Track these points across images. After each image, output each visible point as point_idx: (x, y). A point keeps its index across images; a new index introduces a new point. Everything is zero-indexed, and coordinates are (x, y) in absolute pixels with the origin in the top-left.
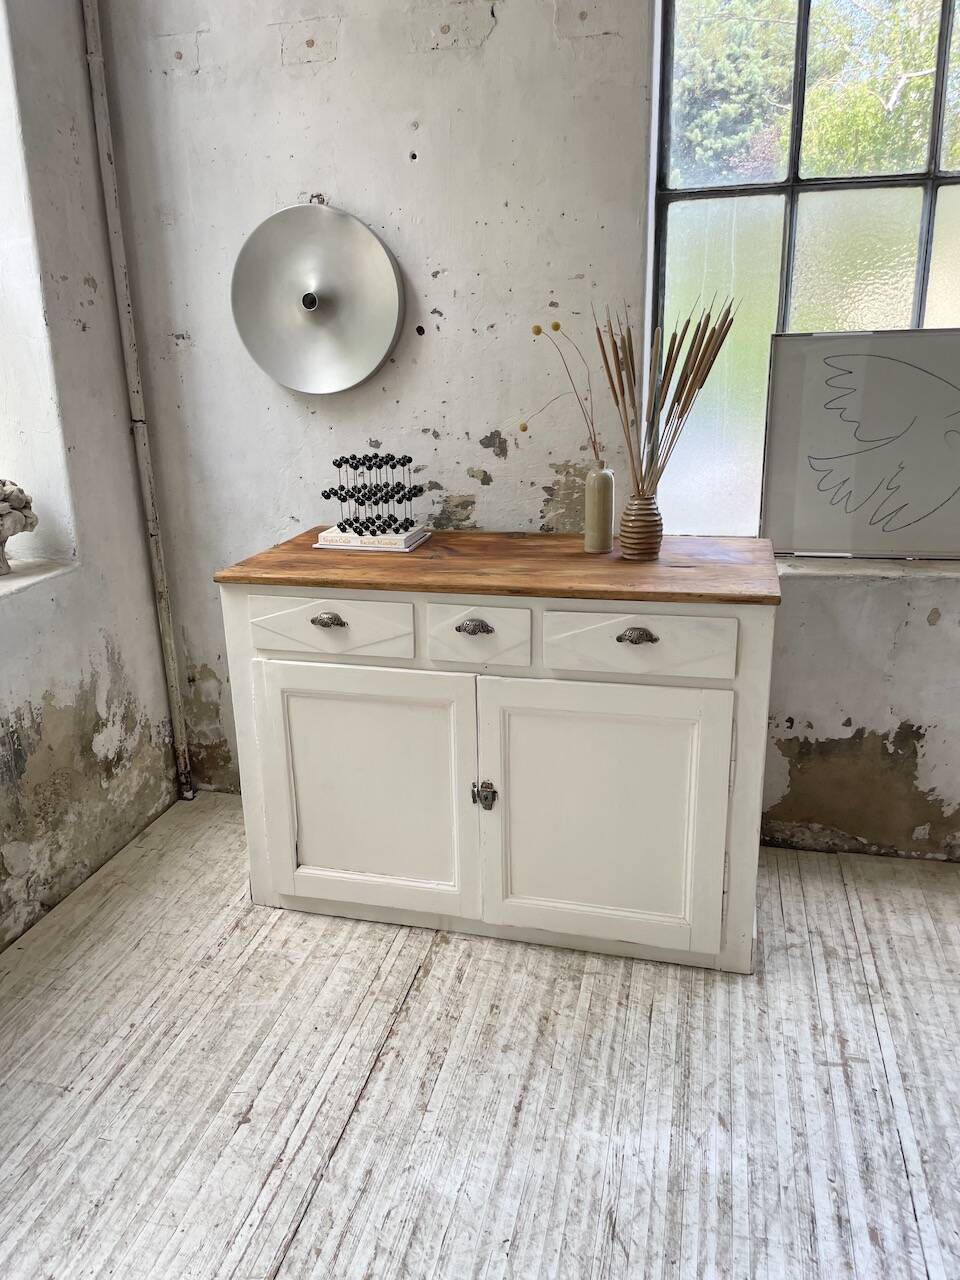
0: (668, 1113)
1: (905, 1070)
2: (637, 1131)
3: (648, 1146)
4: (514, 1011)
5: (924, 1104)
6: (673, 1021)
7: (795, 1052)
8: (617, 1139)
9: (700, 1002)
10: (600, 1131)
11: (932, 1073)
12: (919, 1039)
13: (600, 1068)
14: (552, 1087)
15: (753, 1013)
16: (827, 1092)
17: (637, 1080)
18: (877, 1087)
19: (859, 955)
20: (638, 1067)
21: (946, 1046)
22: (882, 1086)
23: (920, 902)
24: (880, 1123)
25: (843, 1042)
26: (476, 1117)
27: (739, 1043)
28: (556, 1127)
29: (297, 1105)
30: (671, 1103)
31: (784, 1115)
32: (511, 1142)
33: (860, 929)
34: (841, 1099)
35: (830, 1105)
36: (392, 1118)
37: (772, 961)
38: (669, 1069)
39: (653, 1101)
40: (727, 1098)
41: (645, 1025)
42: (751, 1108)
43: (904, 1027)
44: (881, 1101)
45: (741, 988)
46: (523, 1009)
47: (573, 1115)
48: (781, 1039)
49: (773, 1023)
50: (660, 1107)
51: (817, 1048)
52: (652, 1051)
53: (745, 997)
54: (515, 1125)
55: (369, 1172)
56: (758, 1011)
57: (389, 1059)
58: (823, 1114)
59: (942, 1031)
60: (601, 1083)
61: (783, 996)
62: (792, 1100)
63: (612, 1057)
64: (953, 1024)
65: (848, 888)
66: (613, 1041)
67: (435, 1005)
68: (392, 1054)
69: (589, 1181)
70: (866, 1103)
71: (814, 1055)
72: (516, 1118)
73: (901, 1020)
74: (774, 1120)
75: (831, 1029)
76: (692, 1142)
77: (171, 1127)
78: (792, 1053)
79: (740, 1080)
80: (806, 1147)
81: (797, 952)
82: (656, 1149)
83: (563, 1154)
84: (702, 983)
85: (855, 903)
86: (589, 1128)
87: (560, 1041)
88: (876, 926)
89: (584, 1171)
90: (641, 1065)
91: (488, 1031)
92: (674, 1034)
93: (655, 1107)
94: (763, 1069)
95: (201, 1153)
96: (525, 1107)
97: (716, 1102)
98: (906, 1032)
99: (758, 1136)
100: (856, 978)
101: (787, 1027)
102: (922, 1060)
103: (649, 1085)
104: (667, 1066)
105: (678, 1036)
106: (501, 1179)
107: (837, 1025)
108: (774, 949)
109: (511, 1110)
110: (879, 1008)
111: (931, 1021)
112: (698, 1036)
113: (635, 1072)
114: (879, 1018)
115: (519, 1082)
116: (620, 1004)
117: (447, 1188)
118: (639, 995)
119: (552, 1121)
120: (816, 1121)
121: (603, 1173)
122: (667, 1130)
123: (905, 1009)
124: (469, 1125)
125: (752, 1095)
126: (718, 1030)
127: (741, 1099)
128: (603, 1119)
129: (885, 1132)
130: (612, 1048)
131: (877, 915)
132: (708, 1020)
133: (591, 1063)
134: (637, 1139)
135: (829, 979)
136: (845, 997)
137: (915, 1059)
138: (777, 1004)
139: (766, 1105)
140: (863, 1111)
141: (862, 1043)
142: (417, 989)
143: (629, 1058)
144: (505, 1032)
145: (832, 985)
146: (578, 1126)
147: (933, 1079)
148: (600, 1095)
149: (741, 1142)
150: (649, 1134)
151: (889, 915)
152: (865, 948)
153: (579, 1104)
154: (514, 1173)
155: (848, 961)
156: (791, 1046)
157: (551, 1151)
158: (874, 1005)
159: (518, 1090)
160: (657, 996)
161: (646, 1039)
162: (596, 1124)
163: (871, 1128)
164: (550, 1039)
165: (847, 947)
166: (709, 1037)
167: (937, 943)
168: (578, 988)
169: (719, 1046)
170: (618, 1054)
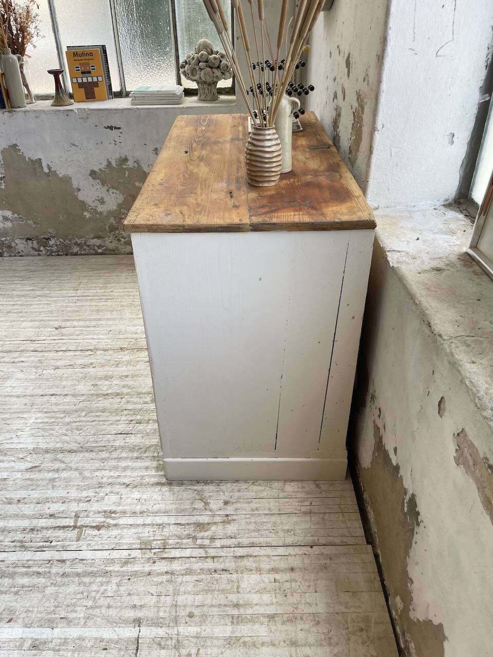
0: (43, 446)
1: (68, 563)
2: (33, 435)
3: (21, 441)
4: (123, 383)
5: (35, 569)
6: (117, 444)
7: (90, 501)
8: (28, 428)
9: (136, 454)
10: (34, 422)
11: (66, 580)
12: (100, 576)
13: (79, 418)
14: (66, 403)
15: (127, 481)
16: (51, 516)
17: (69, 433)
18: (53, 544)
19: (201, 547)
20: (78, 432)
21: (93, 594)
22: (53, 547)
23: (301, 607)
24: (22, 542)
25: (98, 528)
26: (50, 383)
27: (97, 473)
28: (39, 408)
29: (63, 337)
30: (51, 446)
31: (35, 495)
32: (33, 396)
33: (240, 552)
34: (43, 522)
35: (41, 516)
36: (52, 361)
37: (184, 491)
38: (76, 445)
39: (52, 440)
40: (52, 469)
41: (113, 432)
42: (43, 480)
43: (117, 568)
44: (41, 544)
45: (153, 473)
46: (124, 386)
47: (46, 412)
48: (101, 494)
49: (116, 490)
50: (48, 443)
51: (92, 513)
52: (92, 437)
53: (143, 477)
54: (42, 395)
55: (23, 362)
56: (128, 483)
57: (90, 353)
58: (33, 513)
59: (110, 594)
60: (67, 420)
61: (145, 497)
62: (47, 498)
63: (87, 422)
64: (120, 604)
65: (309, 549)
66: (100, 421)
67: (126, 358)
68: (91, 353)
69: (4, 422)
70: (40, 536)
71: (86, 511)
72: (46, 395)
73: (121, 567)
74: (33, 490)
75: (112, 522)
76: (21, 456)
77: (55, 315)
78: (89, 499)
79: (65, 475)
80: (10, 503)
81: (200, 505)
82: (20, 443)
83: (22, 412)
84: (156, 454)
85: (281, 551)
86: (36, 419)
87: (100, 402)
88: (249, 563)
89: (10, 420)
90: (80, 434)
91: (106, 378)
92: (106, 445)
93: (48, 441)
94: (74, 485)
95: (41, 324)
96: (54, 397)
97: (50, 464)
98: (109, 569)
99: (20, 483)
100: (170, 542)
101: (114, 498)
102: (78, 575)
103: (64, 437)
104: (79, 443)
105: (104, 446)
106: (11, 396)
107: (115, 525)
108: (199, 492)
109: (51, 393)
110: (137, 554)
111: (122, 589)
112: (104, 455)
113: (75, 431)
114: (126, 553)
115: (70, 393)
116: (132, 421)
117: (9, 383)
118: (141, 428)
119: (43, 406)
120: (28, 510)
121: (8, 426)
122: (31, 447)
123: (136, 571)
124: (45, 382)
125: (54, 480)
126: (109, 464)
127: (50, 475)
128: (42, 423)
129: (13, 544)
130: (93, 421)
131: (265, 566)
132: (119, 459)
133: (83, 414)
134: (27, 436)
135: (169, 524)
136: (146, 533)
137: (80, 570)
138: (136, 493)
139: (43, 486)
140: (33, 533)
141: (96, 539)
142: (137, 351)
143: (86, 428)
144: (107, 383)
145: (161, 526)
146: (39, 415)
147: (59, 579)
148: (59, 420)
149: (19, 475)
150: (30, 440)
151: (272, 576)
152: (212, 552)
153: (53, 414)
154: (15, 399)
155: (195, 538)
156: (93, 499)
157: (24, 409)
158: (140, 551)
159: (66, 393)
160: (139, 435)
161: (101, 434)
162: (39, 421)
163: (19, 536)
164: (100, 399)
165: (212, 539)
166: (103, 460)
167: (235, 612)
168: (146, 403)
169: (97, 465)
170: (90, 424)
